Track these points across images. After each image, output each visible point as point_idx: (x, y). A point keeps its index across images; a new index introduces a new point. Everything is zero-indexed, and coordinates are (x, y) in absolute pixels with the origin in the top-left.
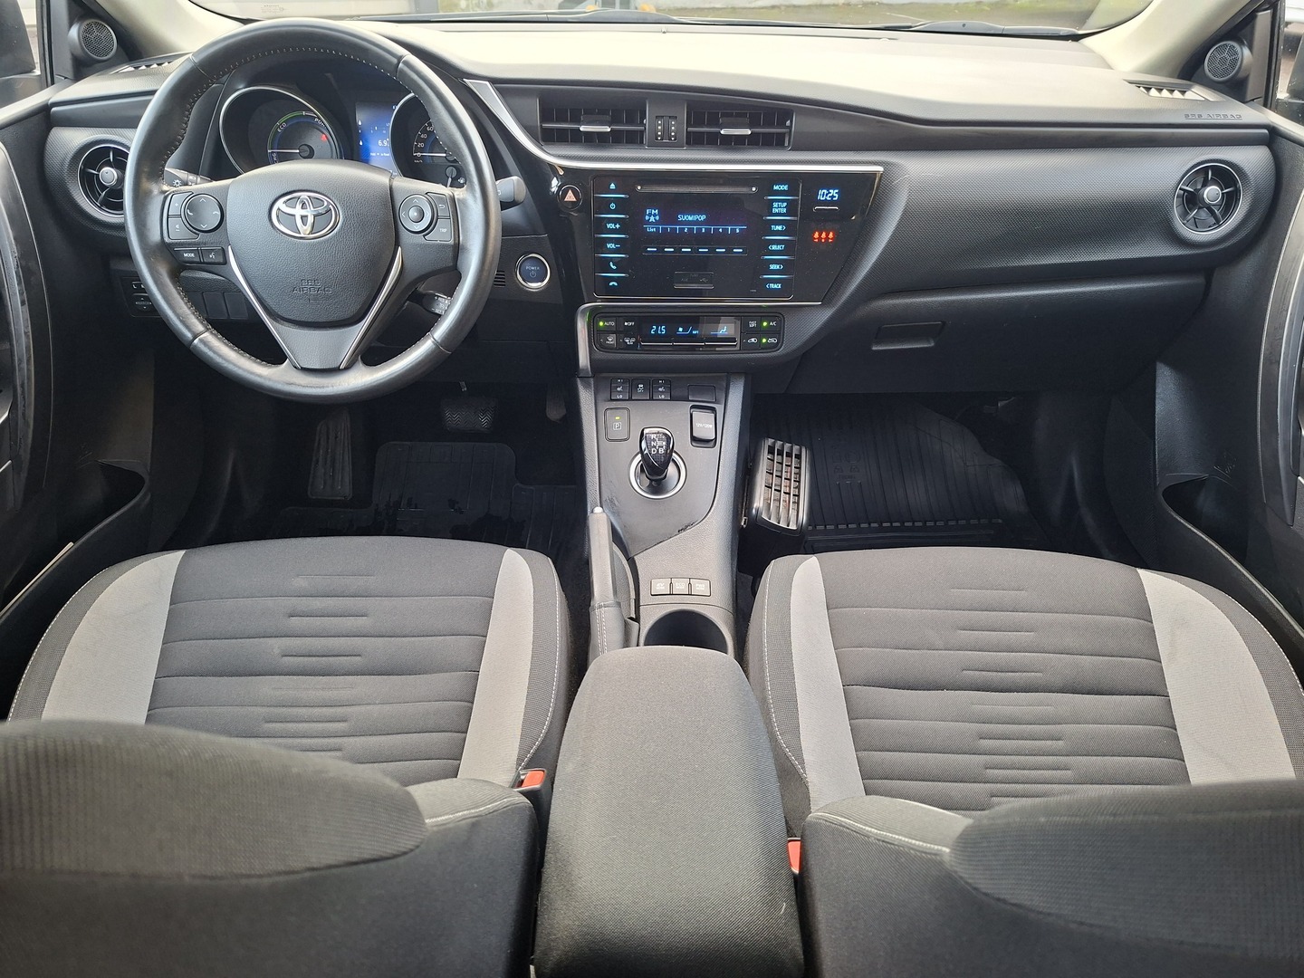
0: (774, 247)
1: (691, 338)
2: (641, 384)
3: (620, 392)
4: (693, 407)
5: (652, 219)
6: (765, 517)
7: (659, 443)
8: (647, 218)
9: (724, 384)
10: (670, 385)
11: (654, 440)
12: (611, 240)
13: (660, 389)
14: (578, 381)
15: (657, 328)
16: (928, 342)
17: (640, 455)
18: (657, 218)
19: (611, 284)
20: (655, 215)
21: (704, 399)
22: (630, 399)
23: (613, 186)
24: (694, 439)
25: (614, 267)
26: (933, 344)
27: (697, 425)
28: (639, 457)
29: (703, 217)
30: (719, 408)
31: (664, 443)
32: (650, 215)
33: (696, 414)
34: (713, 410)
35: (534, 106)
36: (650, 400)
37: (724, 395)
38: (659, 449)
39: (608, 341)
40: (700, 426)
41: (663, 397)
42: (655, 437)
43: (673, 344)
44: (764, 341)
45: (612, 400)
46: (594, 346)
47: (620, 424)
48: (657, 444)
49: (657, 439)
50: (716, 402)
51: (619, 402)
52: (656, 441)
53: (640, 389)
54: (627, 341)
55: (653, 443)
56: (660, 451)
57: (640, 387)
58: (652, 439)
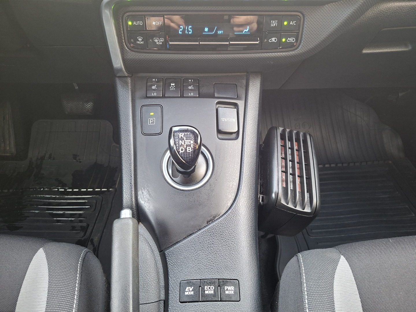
1: (216, 37)
2: (173, 82)
3: (154, 90)
4: (219, 103)
6: (283, 202)
7: (187, 142)
9: (244, 82)
10: (198, 83)
11: (182, 139)
13: (190, 88)
14: (117, 80)
15: (184, 29)
16: (406, 46)
17: (169, 152)
22: (164, 97)
24: (219, 132)
26: (410, 48)
27: (222, 119)
28: (168, 154)
30: (241, 103)
31: (192, 142)
33: (222, 110)
34: (236, 105)
36: (181, 97)
37: (244, 92)
38: (186, 147)
39: (138, 41)
40: (224, 120)
41: (192, 94)
42: (182, 136)
43: (199, 43)
44: (284, 40)
45: (147, 97)
46: (125, 46)
47: (154, 119)
48: (185, 143)
49: (185, 138)
50: (238, 98)
51: (153, 100)
52: (184, 140)
53: (172, 88)
54: (156, 41)
55: (180, 141)
56: (188, 149)
57: (172, 86)
58: (180, 137)
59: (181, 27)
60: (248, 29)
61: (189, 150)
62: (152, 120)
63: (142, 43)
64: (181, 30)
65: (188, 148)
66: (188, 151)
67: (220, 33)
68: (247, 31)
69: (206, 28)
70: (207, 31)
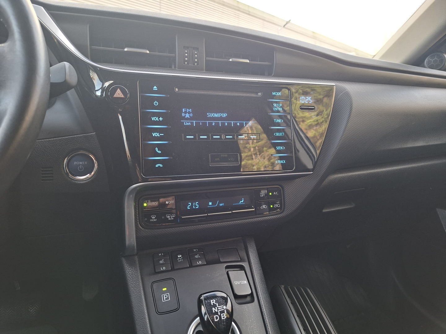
0: (277, 134)
2: (179, 254)
3: (163, 264)
4: (227, 267)
5: (187, 116)
7: (220, 308)
8: (183, 115)
9: (243, 245)
10: (203, 252)
12: (156, 130)
13: (196, 257)
14: (124, 260)
15: (192, 205)
18: (191, 115)
19: (157, 166)
20: (189, 113)
21: (232, 259)
22: (173, 269)
23: (155, 88)
24: (236, 297)
25: (159, 152)
26: (354, 205)
27: (235, 283)
29: (225, 115)
30: (245, 265)
31: (225, 308)
32: (185, 113)
33: (232, 273)
34: (242, 268)
35: (85, 30)
36: (190, 267)
37: (245, 254)
38: (220, 314)
39: (152, 219)
40: (237, 283)
41: (200, 262)
42: (214, 302)
43: (207, 214)
44: (272, 206)
45: (156, 273)
46: (139, 225)
47: (168, 295)
48: (218, 310)
49: (217, 304)
50: (242, 260)
51: (164, 274)
52: (216, 306)
53: (179, 259)
54: (168, 217)
55: (213, 309)
56: (222, 316)
57: (179, 257)
58: (212, 304)
59: (189, 203)
60: (243, 200)
61: (224, 317)
62: (166, 296)
63: (155, 220)
64: (189, 206)
65: (222, 314)
66: (223, 319)
67: (222, 205)
68: (242, 202)
69: (210, 203)
70: (211, 204)
